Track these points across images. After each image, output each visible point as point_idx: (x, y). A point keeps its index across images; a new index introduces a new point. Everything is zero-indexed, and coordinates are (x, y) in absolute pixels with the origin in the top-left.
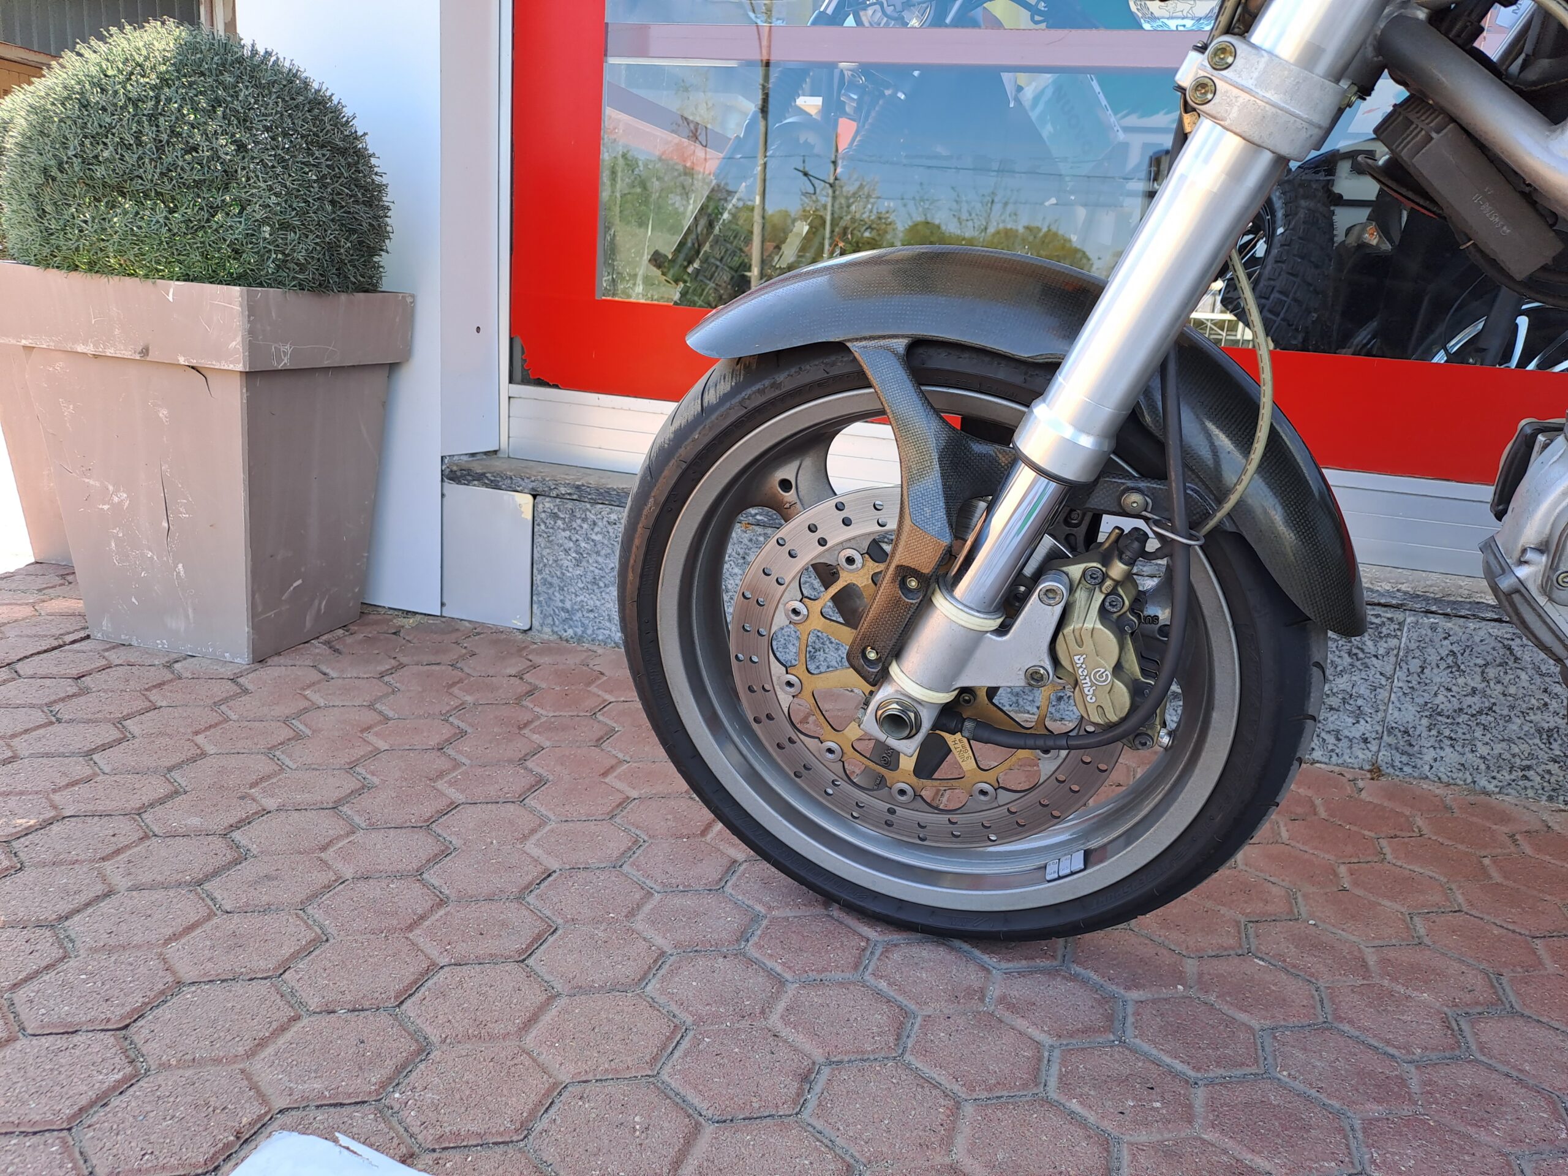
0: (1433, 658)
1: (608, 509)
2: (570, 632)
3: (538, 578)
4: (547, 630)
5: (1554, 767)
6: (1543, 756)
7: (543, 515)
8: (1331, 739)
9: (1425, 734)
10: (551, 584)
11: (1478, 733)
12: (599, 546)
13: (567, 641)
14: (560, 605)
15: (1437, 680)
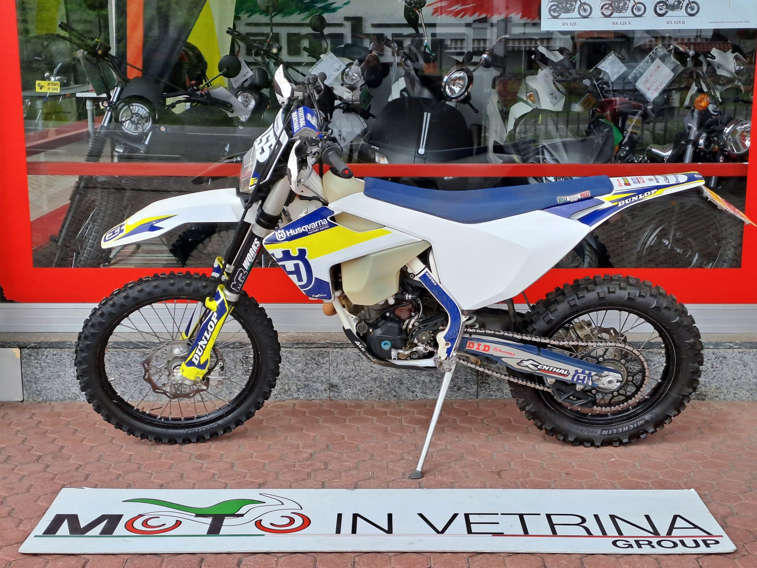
0: (340, 362)
1: (52, 350)
2: (41, 399)
3: (25, 380)
4: (31, 400)
5: (378, 389)
6: (375, 386)
7: (25, 355)
8: (316, 392)
9: (342, 386)
10: (31, 382)
11: (356, 382)
12: (50, 364)
13: (40, 402)
14: (35, 389)
15: (342, 368)
